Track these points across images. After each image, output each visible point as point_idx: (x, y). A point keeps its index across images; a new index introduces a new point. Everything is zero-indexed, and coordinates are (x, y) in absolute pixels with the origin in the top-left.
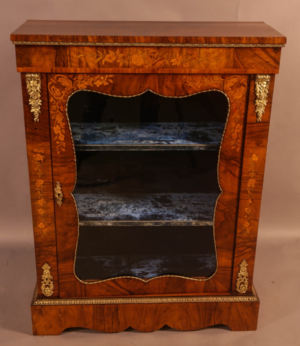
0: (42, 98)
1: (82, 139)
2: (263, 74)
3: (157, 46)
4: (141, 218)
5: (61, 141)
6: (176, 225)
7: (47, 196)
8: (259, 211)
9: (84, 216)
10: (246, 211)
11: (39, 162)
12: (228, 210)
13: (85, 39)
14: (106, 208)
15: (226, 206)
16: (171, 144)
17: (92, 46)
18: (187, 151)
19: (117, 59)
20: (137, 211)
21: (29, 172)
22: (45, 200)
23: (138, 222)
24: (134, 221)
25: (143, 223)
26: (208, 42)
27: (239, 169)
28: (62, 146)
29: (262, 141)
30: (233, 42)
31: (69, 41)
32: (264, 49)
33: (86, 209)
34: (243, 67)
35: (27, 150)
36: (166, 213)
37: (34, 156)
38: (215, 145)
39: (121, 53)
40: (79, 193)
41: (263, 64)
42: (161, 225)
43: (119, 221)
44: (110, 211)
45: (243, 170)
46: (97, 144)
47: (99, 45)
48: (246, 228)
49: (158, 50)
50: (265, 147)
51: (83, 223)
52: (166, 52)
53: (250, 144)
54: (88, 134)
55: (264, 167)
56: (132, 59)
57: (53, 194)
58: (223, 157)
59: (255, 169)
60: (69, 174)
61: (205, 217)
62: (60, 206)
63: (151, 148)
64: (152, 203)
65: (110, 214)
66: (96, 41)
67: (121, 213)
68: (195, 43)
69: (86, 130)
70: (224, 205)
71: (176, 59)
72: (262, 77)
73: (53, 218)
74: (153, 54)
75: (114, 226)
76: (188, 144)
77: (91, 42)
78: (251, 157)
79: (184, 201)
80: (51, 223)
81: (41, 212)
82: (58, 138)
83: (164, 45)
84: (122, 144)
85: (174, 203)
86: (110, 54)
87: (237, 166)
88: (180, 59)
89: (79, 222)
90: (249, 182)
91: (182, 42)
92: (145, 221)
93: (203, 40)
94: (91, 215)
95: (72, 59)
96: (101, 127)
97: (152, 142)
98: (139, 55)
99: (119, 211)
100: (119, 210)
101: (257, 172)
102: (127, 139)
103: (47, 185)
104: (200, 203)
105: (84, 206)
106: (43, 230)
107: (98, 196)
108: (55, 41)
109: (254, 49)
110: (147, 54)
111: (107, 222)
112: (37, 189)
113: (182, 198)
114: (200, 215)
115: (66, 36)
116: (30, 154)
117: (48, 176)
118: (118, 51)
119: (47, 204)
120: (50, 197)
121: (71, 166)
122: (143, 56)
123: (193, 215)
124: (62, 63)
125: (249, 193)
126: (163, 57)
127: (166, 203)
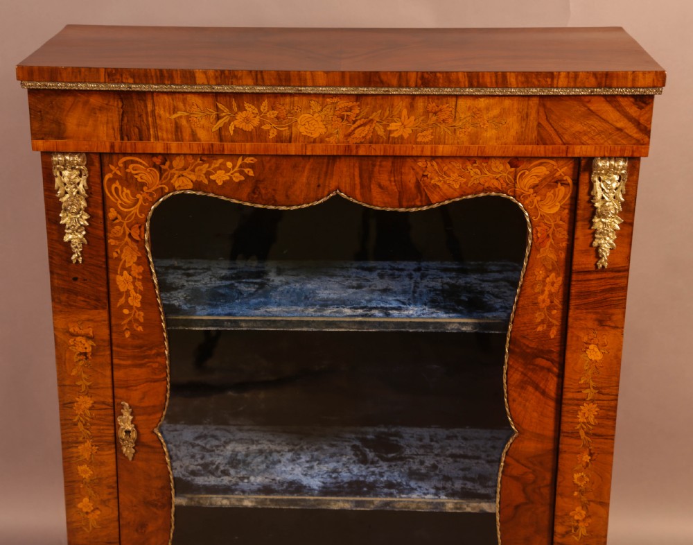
0: (90, 210)
1: (187, 301)
2: (610, 158)
3: (356, 93)
4: (325, 490)
5: (134, 308)
6: (406, 510)
7: (100, 436)
8: (610, 482)
9: (189, 481)
10: (576, 481)
11: (81, 357)
12: (531, 477)
13: (189, 77)
14: (244, 462)
15: (525, 466)
16: (393, 317)
17: (205, 92)
18: (432, 332)
19: (262, 123)
20: (316, 471)
21: (58, 379)
22: (96, 446)
23: (315, 500)
24: (307, 498)
25: (329, 502)
26: (475, 84)
27: (555, 379)
28: (137, 320)
29: (613, 314)
30: (536, 83)
31: (151, 82)
32: (611, 99)
33: (196, 463)
34: (560, 141)
35: (55, 329)
36: (385, 478)
37: (71, 341)
38: (497, 321)
39: (273, 110)
40: (183, 422)
41: (611, 134)
42: (372, 507)
43: (271, 497)
44: (253, 470)
45: (567, 383)
46: (219, 315)
47: (221, 91)
48: (578, 521)
49: (358, 103)
50: (619, 327)
51: (186, 500)
52: (377, 106)
53: (580, 319)
54: (202, 290)
55: (618, 377)
56: (299, 122)
57: (113, 432)
58: (517, 350)
59: (597, 380)
60: (152, 384)
61: (479, 491)
62: (130, 459)
63: (345, 325)
64: (353, 452)
65: (252, 478)
66: (214, 83)
67: (278, 476)
68: (444, 87)
69: (199, 279)
70: (523, 465)
71: (400, 124)
72: (608, 164)
73: (113, 488)
74: (346, 111)
75: (260, 507)
76: (434, 318)
77: (203, 84)
78: (585, 351)
79: (431, 448)
80: (109, 500)
81: (85, 472)
82: (127, 301)
83: (372, 91)
84: (277, 316)
85: (406, 453)
86: (246, 110)
87: (553, 373)
88: (411, 122)
89: (176, 496)
90: (580, 410)
91: (414, 85)
92: (333, 498)
93: (463, 80)
94: (206, 478)
95: (158, 121)
96: (235, 271)
97: (348, 311)
98: (314, 112)
99: (273, 471)
100: (272, 468)
101: (602, 388)
102: (292, 302)
103: (101, 409)
104: (470, 454)
105: (193, 457)
106: (90, 516)
107: (229, 431)
108: (120, 81)
109: (587, 99)
110: (332, 111)
111: (243, 497)
112: (76, 419)
113: (427, 441)
114: (465, 484)
115: (146, 70)
116: (61, 336)
117: (102, 388)
118: (265, 104)
119: (100, 455)
120: (107, 438)
121: (156, 365)
122: (323, 117)
123: (449, 485)
124: (136, 130)
125: (582, 438)
126: (371, 118)
127: (387, 453)
